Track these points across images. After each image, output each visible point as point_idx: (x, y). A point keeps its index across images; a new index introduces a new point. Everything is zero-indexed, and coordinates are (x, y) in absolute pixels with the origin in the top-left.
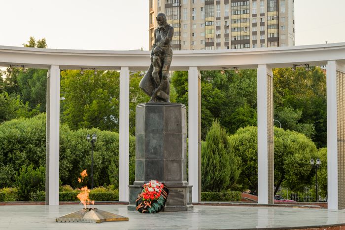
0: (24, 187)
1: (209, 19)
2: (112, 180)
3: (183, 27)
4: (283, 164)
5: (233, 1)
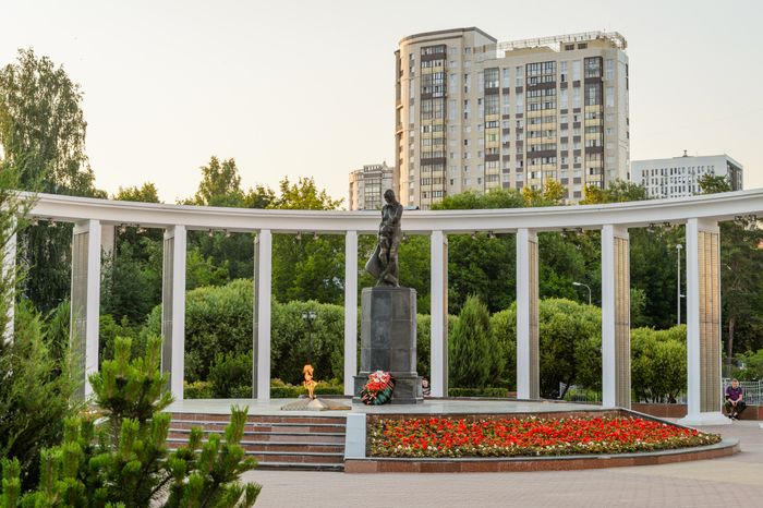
0: (221, 380)
1: (491, 117)
2: (335, 372)
3: (449, 130)
4: (573, 352)
5: (529, 88)
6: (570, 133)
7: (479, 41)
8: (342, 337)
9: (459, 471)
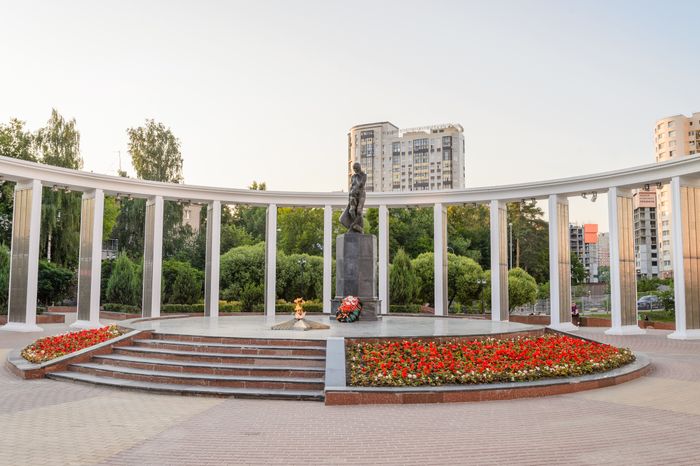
1: (396, 167)
3: (375, 173)
4: (455, 283)
5: (415, 152)
6: (436, 174)
7: (390, 129)
8: (322, 274)
9: (442, 401)
